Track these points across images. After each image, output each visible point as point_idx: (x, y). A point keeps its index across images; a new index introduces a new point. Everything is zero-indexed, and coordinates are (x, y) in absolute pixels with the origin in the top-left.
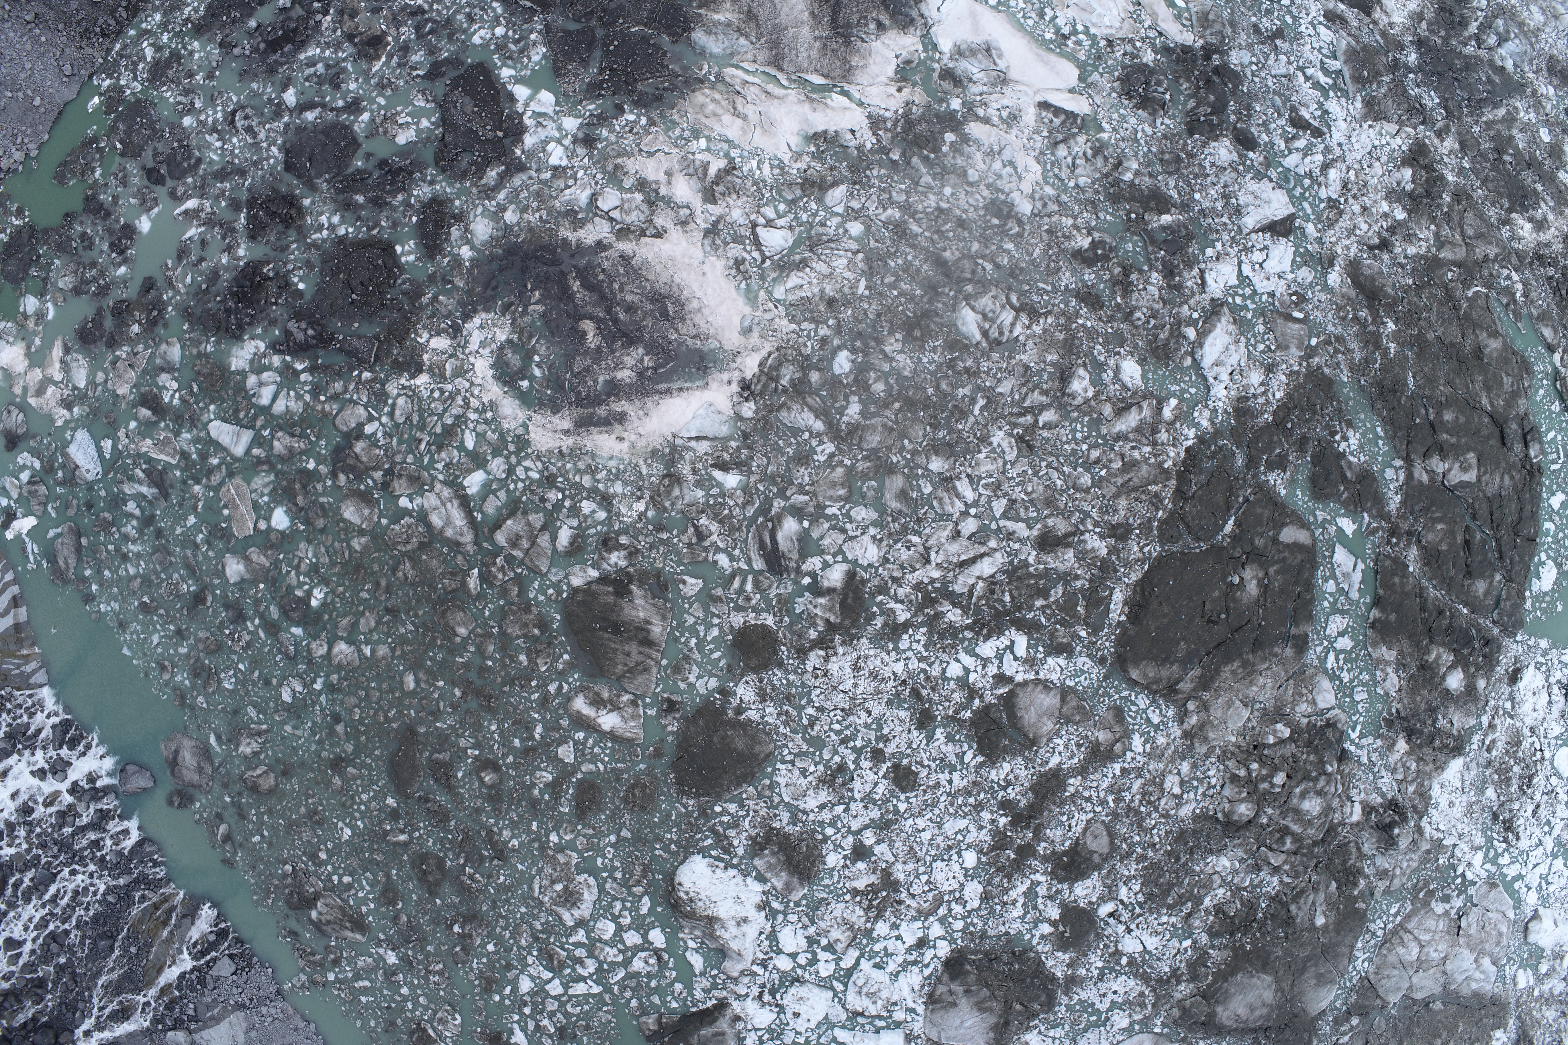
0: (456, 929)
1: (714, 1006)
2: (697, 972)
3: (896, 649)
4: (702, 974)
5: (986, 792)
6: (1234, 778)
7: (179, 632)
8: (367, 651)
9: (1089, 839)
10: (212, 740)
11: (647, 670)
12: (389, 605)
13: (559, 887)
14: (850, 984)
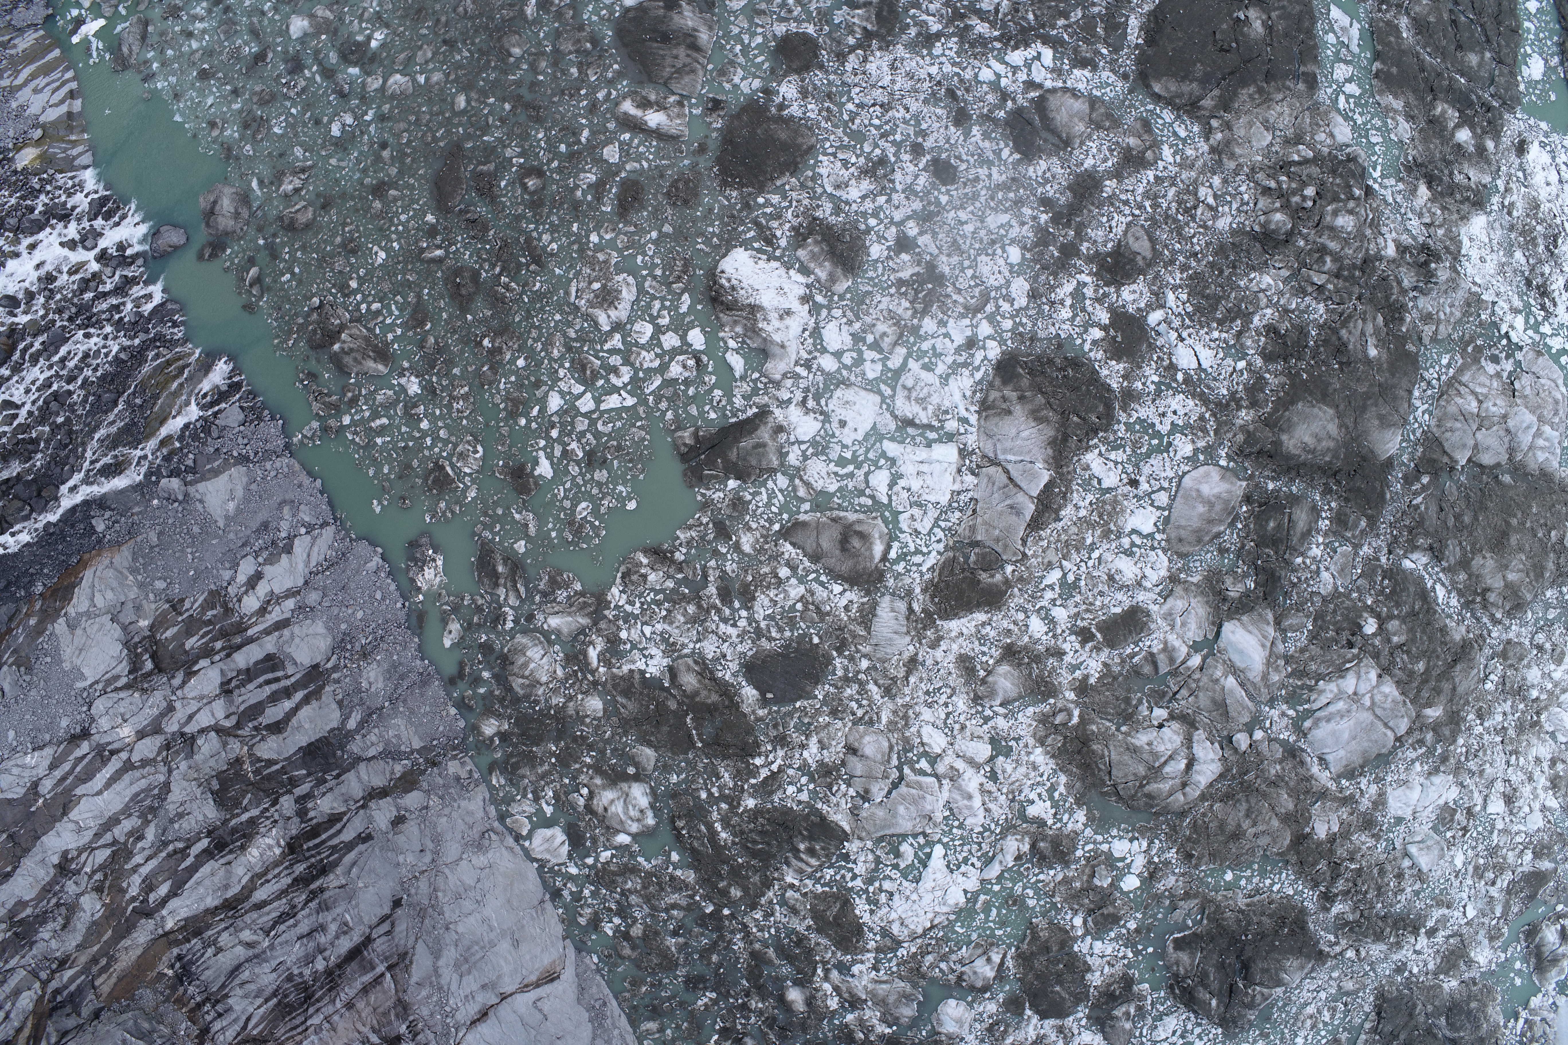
0: (486, 342)
1: (756, 415)
2: (737, 375)
3: (930, 54)
4: (743, 378)
5: (1025, 189)
6: (1267, 191)
7: (235, 92)
8: (422, 79)
9: (1131, 240)
10: (255, 184)
11: (693, 71)
12: (447, 37)
13: (596, 286)
14: (899, 387)
